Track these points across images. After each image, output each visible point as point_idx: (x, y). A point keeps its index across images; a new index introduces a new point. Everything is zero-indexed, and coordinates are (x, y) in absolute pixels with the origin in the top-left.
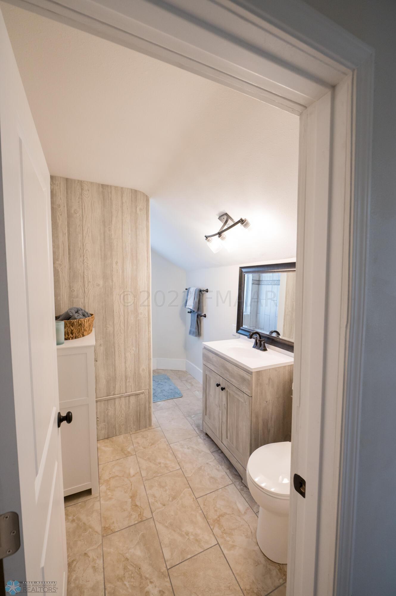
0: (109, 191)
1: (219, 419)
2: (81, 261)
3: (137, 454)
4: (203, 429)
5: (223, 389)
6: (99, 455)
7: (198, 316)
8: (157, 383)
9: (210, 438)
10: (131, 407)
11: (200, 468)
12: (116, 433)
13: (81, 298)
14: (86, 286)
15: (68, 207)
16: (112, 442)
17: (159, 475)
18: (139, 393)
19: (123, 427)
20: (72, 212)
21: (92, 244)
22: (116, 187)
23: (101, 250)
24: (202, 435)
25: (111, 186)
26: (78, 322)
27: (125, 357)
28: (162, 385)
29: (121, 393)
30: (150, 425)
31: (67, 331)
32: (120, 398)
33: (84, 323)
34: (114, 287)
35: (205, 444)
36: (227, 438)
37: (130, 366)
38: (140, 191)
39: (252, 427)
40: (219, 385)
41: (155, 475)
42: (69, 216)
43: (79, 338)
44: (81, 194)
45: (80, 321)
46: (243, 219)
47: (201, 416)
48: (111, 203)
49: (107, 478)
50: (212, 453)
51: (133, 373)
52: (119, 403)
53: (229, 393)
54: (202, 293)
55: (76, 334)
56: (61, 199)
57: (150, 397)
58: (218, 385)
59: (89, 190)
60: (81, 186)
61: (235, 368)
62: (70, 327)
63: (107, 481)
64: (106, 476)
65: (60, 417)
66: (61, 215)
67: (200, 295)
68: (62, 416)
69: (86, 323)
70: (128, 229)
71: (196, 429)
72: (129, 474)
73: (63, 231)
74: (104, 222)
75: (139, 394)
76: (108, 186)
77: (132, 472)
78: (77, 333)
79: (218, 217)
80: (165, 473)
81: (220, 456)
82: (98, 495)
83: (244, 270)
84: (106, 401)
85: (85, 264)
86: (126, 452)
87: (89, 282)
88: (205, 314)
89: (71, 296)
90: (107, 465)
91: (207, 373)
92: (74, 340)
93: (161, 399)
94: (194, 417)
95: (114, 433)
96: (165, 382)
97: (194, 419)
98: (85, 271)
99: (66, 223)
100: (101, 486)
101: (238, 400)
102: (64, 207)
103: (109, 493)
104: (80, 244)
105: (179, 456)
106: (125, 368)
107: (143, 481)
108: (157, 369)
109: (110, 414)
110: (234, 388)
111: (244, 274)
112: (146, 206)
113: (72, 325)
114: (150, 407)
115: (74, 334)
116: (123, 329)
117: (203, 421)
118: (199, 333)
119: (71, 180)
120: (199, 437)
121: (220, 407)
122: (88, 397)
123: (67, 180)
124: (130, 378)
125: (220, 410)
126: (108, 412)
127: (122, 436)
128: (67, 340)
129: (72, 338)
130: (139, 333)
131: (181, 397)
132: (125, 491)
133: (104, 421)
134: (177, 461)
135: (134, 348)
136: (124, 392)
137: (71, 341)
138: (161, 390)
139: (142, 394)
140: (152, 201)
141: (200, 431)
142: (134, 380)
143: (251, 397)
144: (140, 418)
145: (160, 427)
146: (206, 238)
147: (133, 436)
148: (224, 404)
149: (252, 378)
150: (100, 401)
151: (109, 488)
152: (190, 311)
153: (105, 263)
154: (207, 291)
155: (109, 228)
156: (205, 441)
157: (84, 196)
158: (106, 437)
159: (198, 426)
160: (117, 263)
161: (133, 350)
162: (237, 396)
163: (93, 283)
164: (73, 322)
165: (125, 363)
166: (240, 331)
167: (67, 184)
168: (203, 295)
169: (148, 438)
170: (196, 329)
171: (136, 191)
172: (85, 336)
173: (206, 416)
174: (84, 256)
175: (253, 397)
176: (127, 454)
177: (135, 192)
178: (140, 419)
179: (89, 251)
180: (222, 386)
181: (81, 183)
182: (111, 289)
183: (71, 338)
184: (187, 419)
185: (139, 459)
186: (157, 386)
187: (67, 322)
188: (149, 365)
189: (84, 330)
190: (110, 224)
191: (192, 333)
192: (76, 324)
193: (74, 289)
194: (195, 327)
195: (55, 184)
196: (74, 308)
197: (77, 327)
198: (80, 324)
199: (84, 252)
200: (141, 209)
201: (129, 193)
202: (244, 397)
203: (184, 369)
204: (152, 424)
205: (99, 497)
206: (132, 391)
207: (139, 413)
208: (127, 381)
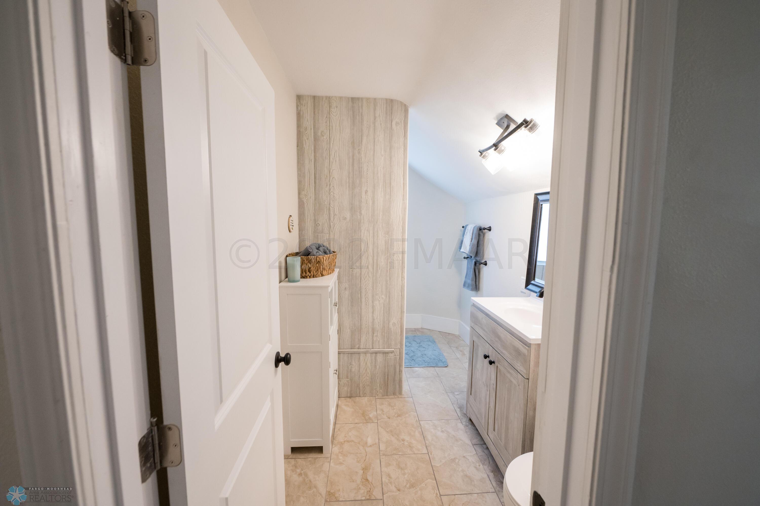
0: (360, 104)
1: (486, 404)
2: (327, 191)
3: (378, 423)
4: (466, 412)
5: (491, 363)
6: (338, 414)
7: (475, 264)
8: (418, 345)
9: (474, 426)
10: (378, 367)
11: (453, 460)
12: (359, 393)
13: (326, 233)
14: (332, 219)
15: (315, 129)
16: (355, 402)
17: (400, 453)
18: (388, 351)
19: (368, 388)
20: (319, 134)
21: (339, 170)
22: (368, 99)
23: (349, 178)
24: (465, 420)
25: (362, 99)
26: (316, 260)
27: (373, 307)
28: (424, 347)
29: (367, 348)
30: (400, 393)
31: (304, 269)
32: (366, 353)
33: (323, 261)
34: (362, 221)
35: (466, 432)
36: (494, 431)
37: (378, 318)
38: (397, 100)
39: (527, 422)
40: (488, 357)
41: (395, 452)
42: (316, 139)
43: (317, 277)
44: (329, 113)
45: (318, 258)
46: (528, 119)
47: (465, 395)
48: (362, 120)
49: (342, 441)
50: (473, 445)
51: (382, 326)
52: (364, 360)
53: (500, 369)
54: (482, 232)
55: (313, 272)
56: (308, 122)
57: (401, 358)
58: (486, 357)
59: (337, 107)
60: (330, 103)
61: (508, 335)
62: (308, 264)
63: (341, 444)
64: (340, 438)
65: (278, 357)
66: (308, 139)
67: (479, 235)
68: (281, 357)
69: (326, 261)
70: (381, 150)
71: (458, 410)
72: (366, 443)
73: (309, 157)
74: (353, 143)
75: (388, 353)
76: (358, 99)
77: (370, 441)
78: (315, 272)
79: (496, 122)
80: (407, 453)
81: (484, 452)
82: (329, 455)
83: (540, 198)
84: (350, 355)
85: (332, 193)
86: (367, 417)
87: (335, 215)
88: (486, 262)
89: (315, 231)
90: (345, 426)
91: (475, 339)
92: (312, 279)
93: (419, 365)
94: (458, 395)
95: (358, 392)
96: (429, 345)
97: (457, 397)
98: (331, 202)
99: (313, 148)
100: (334, 447)
101: (511, 381)
102: (311, 129)
103: (341, 457)
104: (326, 171)
105: (429, 437)
106: (372, 319)
107: (380, 455)
108: (422, 328)
109: (353, 370)
110: (506, 364)
111: (541, 203)
112: (403, 119)
113: (310, 262)
114: (400, 371)
115: (312, 273)
116: (371, 272)
117: (467, 401)
118: (476, 286)
119: (319, 97)
120: (460, 421)
121: (487, 386)
122: (321, 344)
123: (314, 97)
124: (378, 332)
125: (487, 391)
126: (351, 367)
127: (366, 399)
128: (305, 278)
129: (310, 276)
130: (390, 279)
131: (446, 367)
132: (358, 460)
133: (347, 378)
134: (426, 443)
135: (383, 296)
136: (371, 347)
137: (308, 279)
138: (421, 354)
139: (391, 354)
140: (412, 112)
141: (463, 414)
142: (382, 334)
143: (528, 379)
144: (387, 381)
145: (412, 397)
146: (481, 153)
147: (378, 401)
148: (492, 383)
149: (529, 352)
150: (344, 353)
151: (341, 451)
152: (466, 256)
153: (353, 193)
154: (490, 229)
155: (359, 150)
156: (467, 427)
157: (332, 115)
158: (349, 395)
159: (461, 408)
160: (366, 192)
161: (383, 298)
162: (508, 375)
163: (339, 217)
164: (310, 259)
165: (373, 313)
166: (530, 287)
167: (314, 102)
168: (484, 234)
169: (395, 408)
170: (472, 280)
171: (392, 101)
172: (324, 275)
173: (471, 396)
174: (330, 185)
175: (530, 380)
176: (367, 420)
177: (390, 102)
178: (387, 383)
179: (335, 179)
180: (492, 359)
181: (329, 99)
182: (359, 223)
183: (308, 277)
184: (448, 396)
185: (381, 430)
186: (417, 348)
187: (304, 259)
188: (402, 318)
189: (323, 268)
190: (360, 145)
191: (467, 285)
192: (314, 261)
193: (319, 223)
194: (471, 278)
195: (302, 104)
196: (315, 243)
197: (315, 265)
198: (319, 261)
199: (331, 180)
200: (397, 123)
201: (384, 105)
202: (517, 377)
203: (457, 333)
204: (403, 393)
205: (330, 458)
206: (380, 348)
207: (387, 375)
208: (375, 335)
